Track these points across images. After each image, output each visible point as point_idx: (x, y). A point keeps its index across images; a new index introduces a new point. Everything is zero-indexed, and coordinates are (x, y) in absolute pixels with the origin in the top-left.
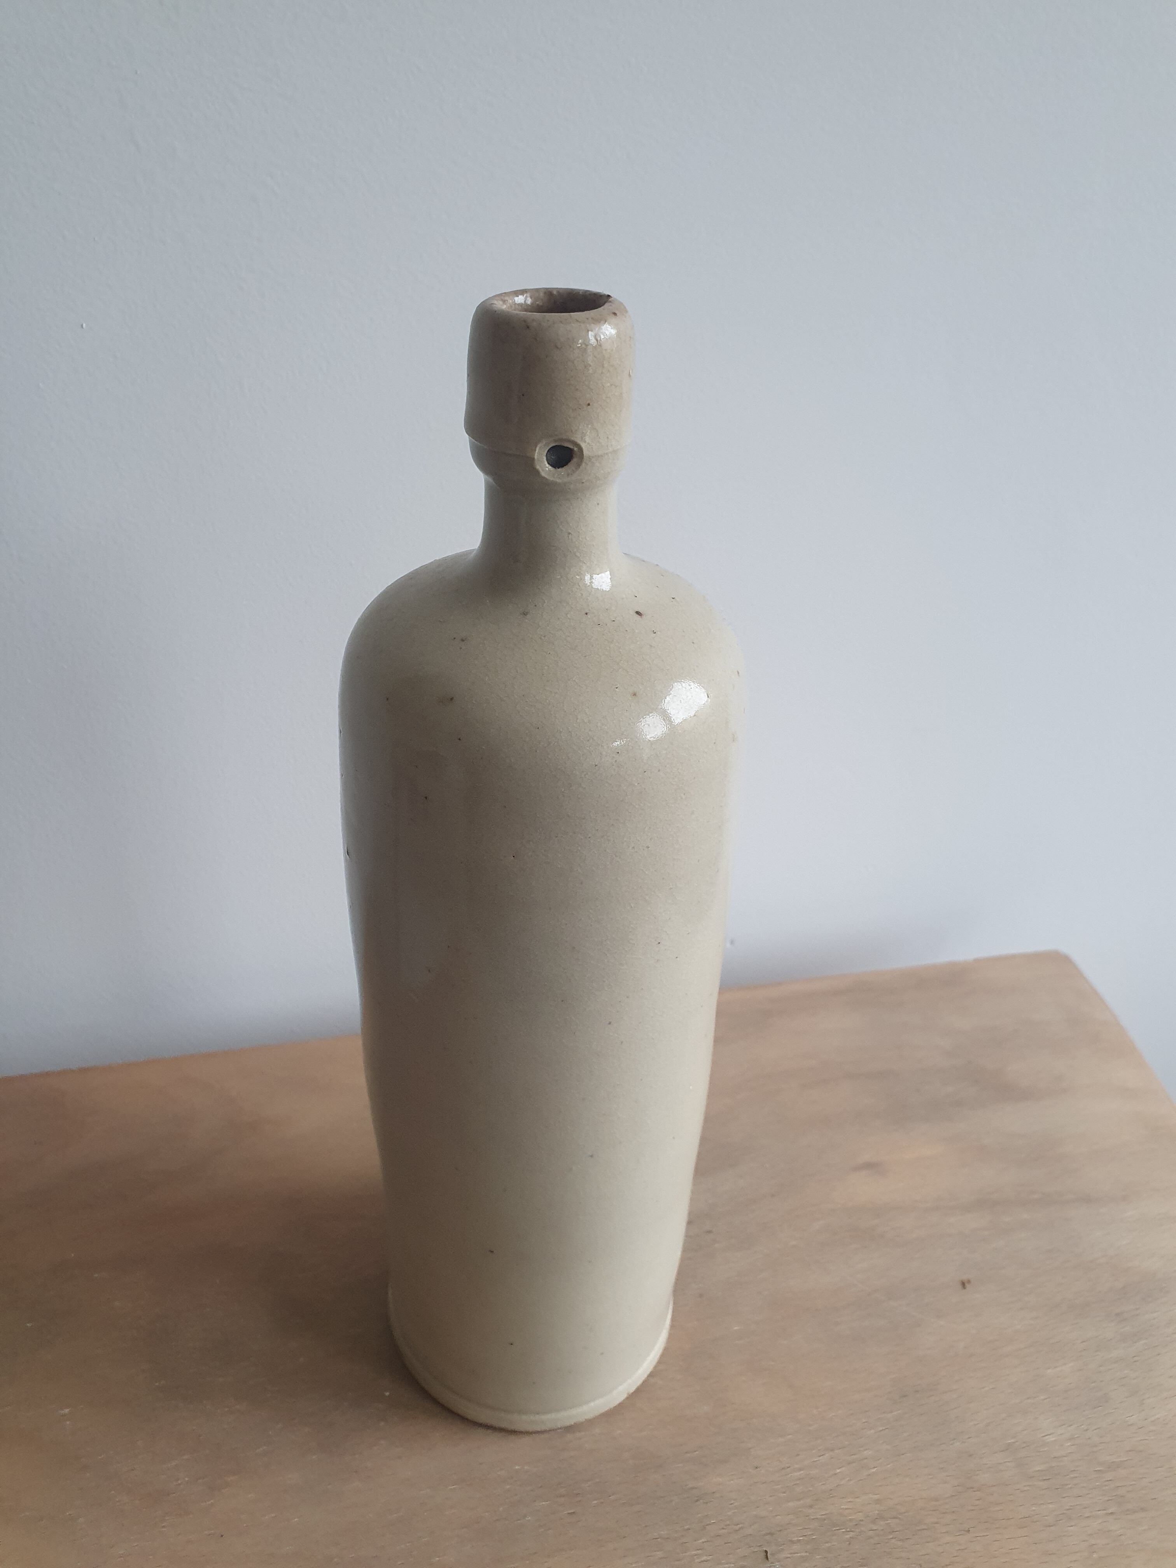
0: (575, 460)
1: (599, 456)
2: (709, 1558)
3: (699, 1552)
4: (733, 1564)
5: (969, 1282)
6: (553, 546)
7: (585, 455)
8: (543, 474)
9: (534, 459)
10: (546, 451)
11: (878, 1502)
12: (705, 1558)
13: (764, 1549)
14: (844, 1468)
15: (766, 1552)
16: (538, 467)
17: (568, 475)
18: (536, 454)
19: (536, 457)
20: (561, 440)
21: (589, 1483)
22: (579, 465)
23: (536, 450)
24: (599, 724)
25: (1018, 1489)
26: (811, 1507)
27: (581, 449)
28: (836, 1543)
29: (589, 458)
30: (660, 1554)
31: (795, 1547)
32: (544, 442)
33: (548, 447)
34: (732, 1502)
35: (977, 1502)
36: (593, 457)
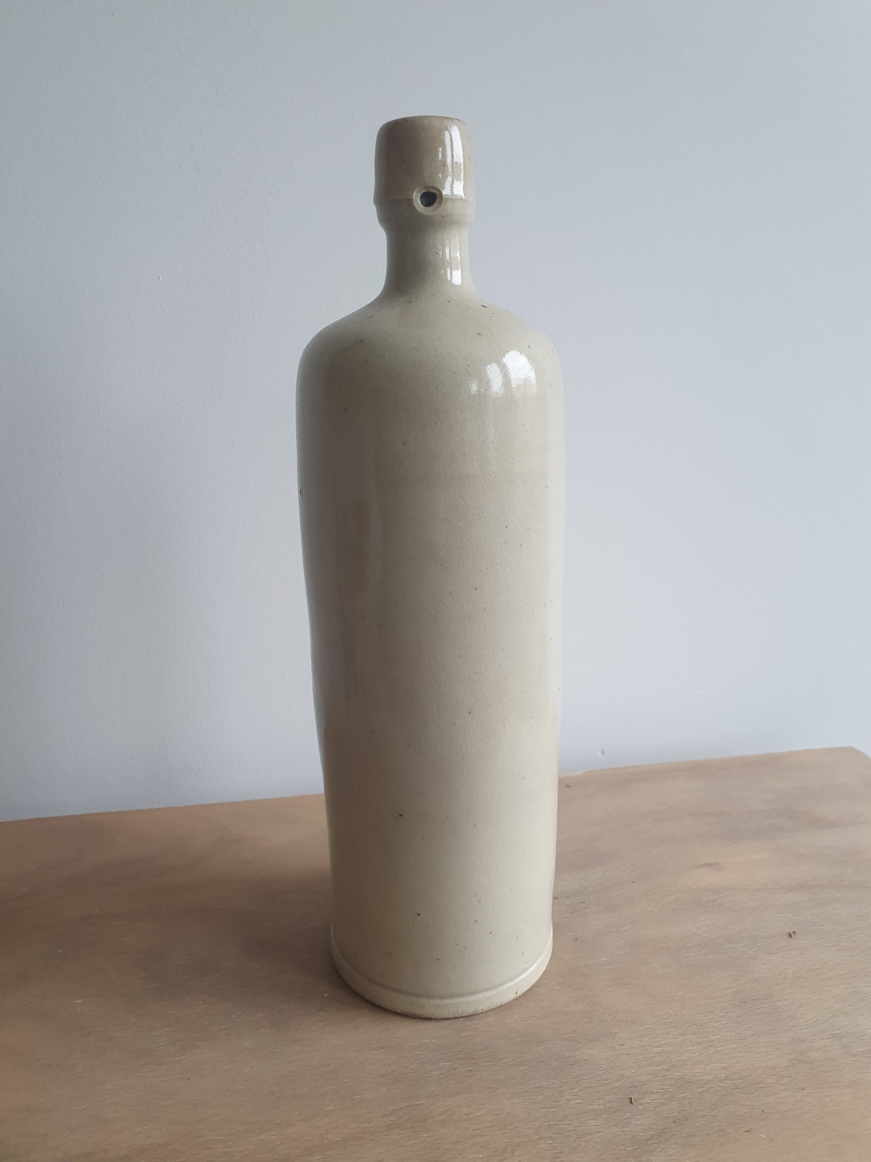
0: (438, 201)
1: (452, 199)
2: (582, 1101)
3: (575, 1097)
4: (603, 1105)
5: (794, 932)
6: (427, 261)
7: (443, 197)
8: (418, 210)
9: (412, 200)
10: (420, 195)
11: (723, 1068)
12: (578, 1101)
13: (630, 1097)
14: (695, 1047)
15: (631, 1099)
16: (415, 205)
17: (434, 210)
18: (414, 196)
19: (414, 198)
20: (429, 187)
21: (485, 1052)
22: (440, 203)
23: (413, 194)
24: (456, 347)
25: (844, 1063)
26: (668, 1070)
27: (441, 193)
28: (689, 1094)
29: (446, 199)
30: (541, 1098)
31: (654, 1096)
32: (418, 188)
33: (421, 192)
34: (602, 1066)
35: (810, 1071)
36: (448, 199)
